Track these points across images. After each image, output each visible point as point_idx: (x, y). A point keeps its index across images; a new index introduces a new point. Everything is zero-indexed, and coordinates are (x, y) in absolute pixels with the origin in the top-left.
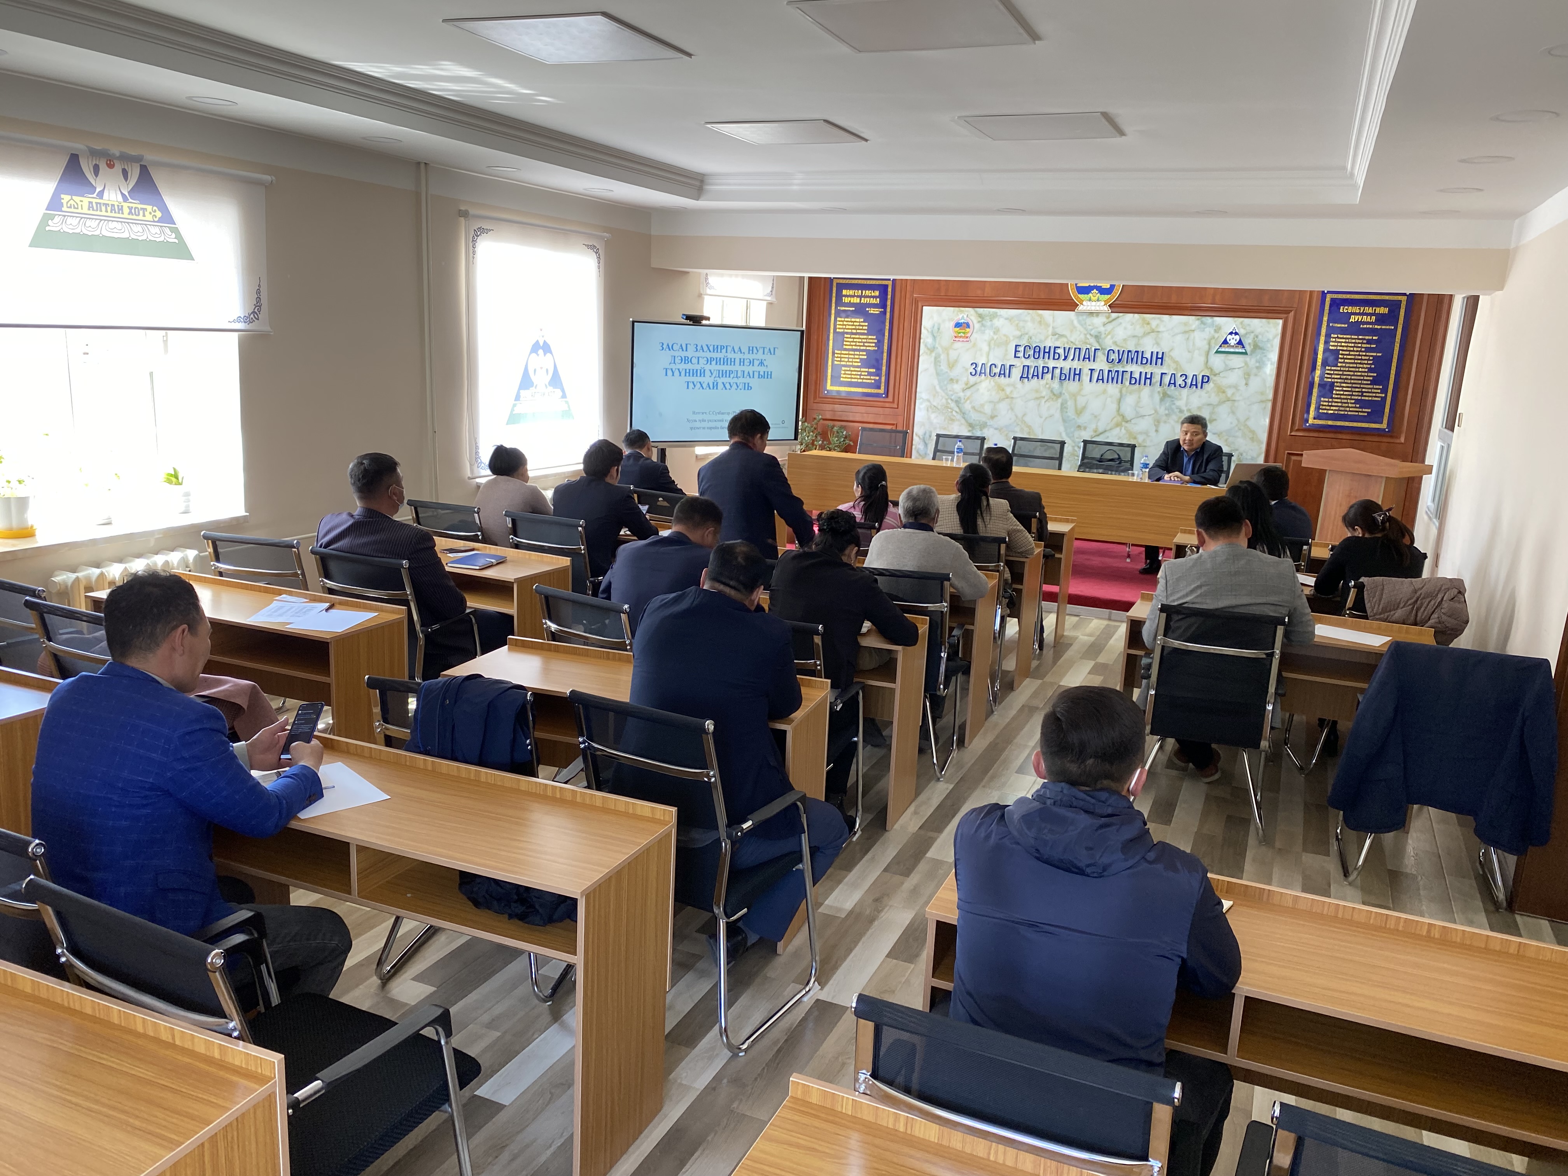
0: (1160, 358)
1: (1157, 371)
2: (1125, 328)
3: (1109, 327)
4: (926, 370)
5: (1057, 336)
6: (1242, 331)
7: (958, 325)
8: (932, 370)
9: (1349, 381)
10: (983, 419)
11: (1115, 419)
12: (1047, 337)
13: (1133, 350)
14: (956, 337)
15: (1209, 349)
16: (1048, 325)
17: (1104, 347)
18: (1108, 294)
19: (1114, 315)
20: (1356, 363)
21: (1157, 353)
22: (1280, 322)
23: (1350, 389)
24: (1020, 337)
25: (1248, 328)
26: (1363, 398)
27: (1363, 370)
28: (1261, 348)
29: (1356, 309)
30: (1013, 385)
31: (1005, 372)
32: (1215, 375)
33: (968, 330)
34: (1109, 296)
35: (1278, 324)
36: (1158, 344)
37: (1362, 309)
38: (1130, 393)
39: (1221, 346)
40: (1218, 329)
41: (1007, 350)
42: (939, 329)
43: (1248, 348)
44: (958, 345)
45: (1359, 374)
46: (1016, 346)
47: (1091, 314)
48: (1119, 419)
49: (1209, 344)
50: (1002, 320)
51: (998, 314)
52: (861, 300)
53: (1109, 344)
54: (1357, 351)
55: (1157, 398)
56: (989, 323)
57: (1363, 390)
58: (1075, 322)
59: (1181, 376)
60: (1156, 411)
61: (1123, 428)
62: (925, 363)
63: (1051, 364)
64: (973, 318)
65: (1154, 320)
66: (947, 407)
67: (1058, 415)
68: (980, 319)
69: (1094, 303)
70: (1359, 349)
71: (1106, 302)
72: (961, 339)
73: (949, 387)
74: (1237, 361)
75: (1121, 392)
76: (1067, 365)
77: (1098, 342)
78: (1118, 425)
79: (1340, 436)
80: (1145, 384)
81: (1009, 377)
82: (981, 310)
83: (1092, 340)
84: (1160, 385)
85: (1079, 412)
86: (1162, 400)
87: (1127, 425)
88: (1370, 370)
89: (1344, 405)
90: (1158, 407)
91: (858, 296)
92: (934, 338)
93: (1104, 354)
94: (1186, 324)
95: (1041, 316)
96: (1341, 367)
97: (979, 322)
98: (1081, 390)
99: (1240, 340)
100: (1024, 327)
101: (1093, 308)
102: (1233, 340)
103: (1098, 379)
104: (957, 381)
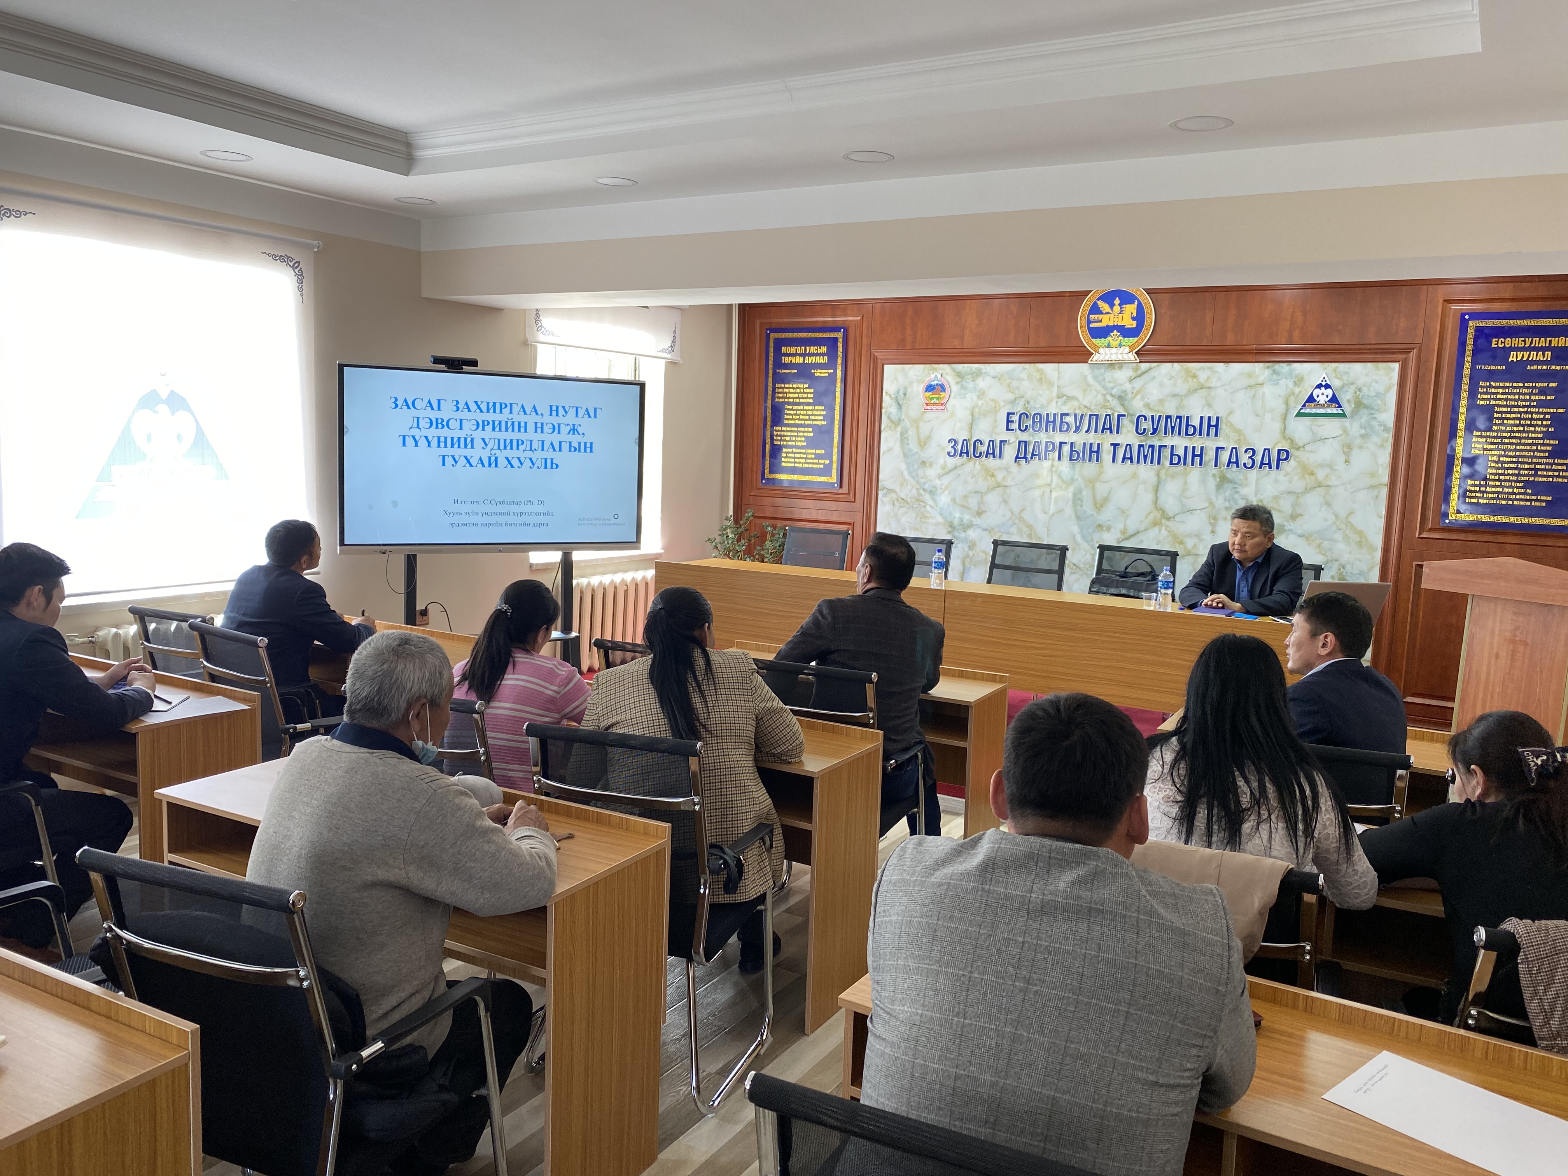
0: (1213, 426)
1: (1210, 444)
2: (1161, 385)
3: (1138, 383)
4: (890, 450)
5: (1065, 398)
6: (1336, 383)
7: (930, 388)
8: (897, 449)
9: (1513, 454)
10: (967, 517)
11: (1152, 515)
12: (1049, 402)
13: (1174, 414)
14: (927, 404)
15: (1287, 410)
16: (1051, 384)
17: (1131, 412)
18: (1133, 337)
19: (1145, 366)
20: (1523, 425)
21: (1209, 418)
22: (1396, 366)
23: (1514, 466)
24: (1013, 402)
25: (1345, 377)
26: (1537, 479)
27: (1536, 435)
28: (1367, 407)
29: (1518, 342)
30: (1007, 469)
31: (994, 450)
32: (1298, 449)
33: (943, 394)
34: (1136, 339)
35: (1393, 370)
36: (1210, 405)
37: (1528, 341)
38: (1172, 477)
39: (1304, 406)
40: (1299, 381)
41: (996, 421)
42: (905, 394)
43: (1347, 408)
44: (930, 415)
45: (1529, 441)
46: (1008, 414)
47: (1111, 365)
48: (1157, 514)
49: (1287, 403)
50: (988, 380)
51: (983, 371)
52: (804, 360)
53: (1138, 407)
54: (1523, 407)
55: (1212, 484)
56: (971, 385)
57: (1537, 466)
58: (1090, 379)
59: (1246, 451)
60: (1211, 503)
61: (1163, 528)
62: (889, 441)
63: (1058, 438)
64: (949, 378)
65: (1203, 370)
66: (918, 500)
67: (1069, 511)
68: (959, 380)
69: (1114, 350)
70: (1527, 403)
71: (1132, 348)
72: (934, 408)
73: (921, 473)
74: (1330, 427)
75: (1158, 475)
76: (1079, 439)
77: (1123, 405)
78: (1155, 524)
79: (1501, 539)
80: (1193, 464)
81: (1000, 457)
82: (960, 367)
83: (1114, 403)
84: (1216, 465)
85: (1100, 505)
86: (1219, 487)
87: (1168, 523)
88: (1547, 435)
89: (1506, 490)
90: (1214, 498)
91: (800, 355)
92: (900, 406)
93: (1132, 422)
94: (1250, 375)
95: (1040, 371)
96: (1497, 431)
97: (957, 383)
98: (1100, 474)
99: (1334, 394)
100: (1018, 388)
101: (1114, 357)
102: (1323, 396)
103: (1124, 458)
104: (931, 465)
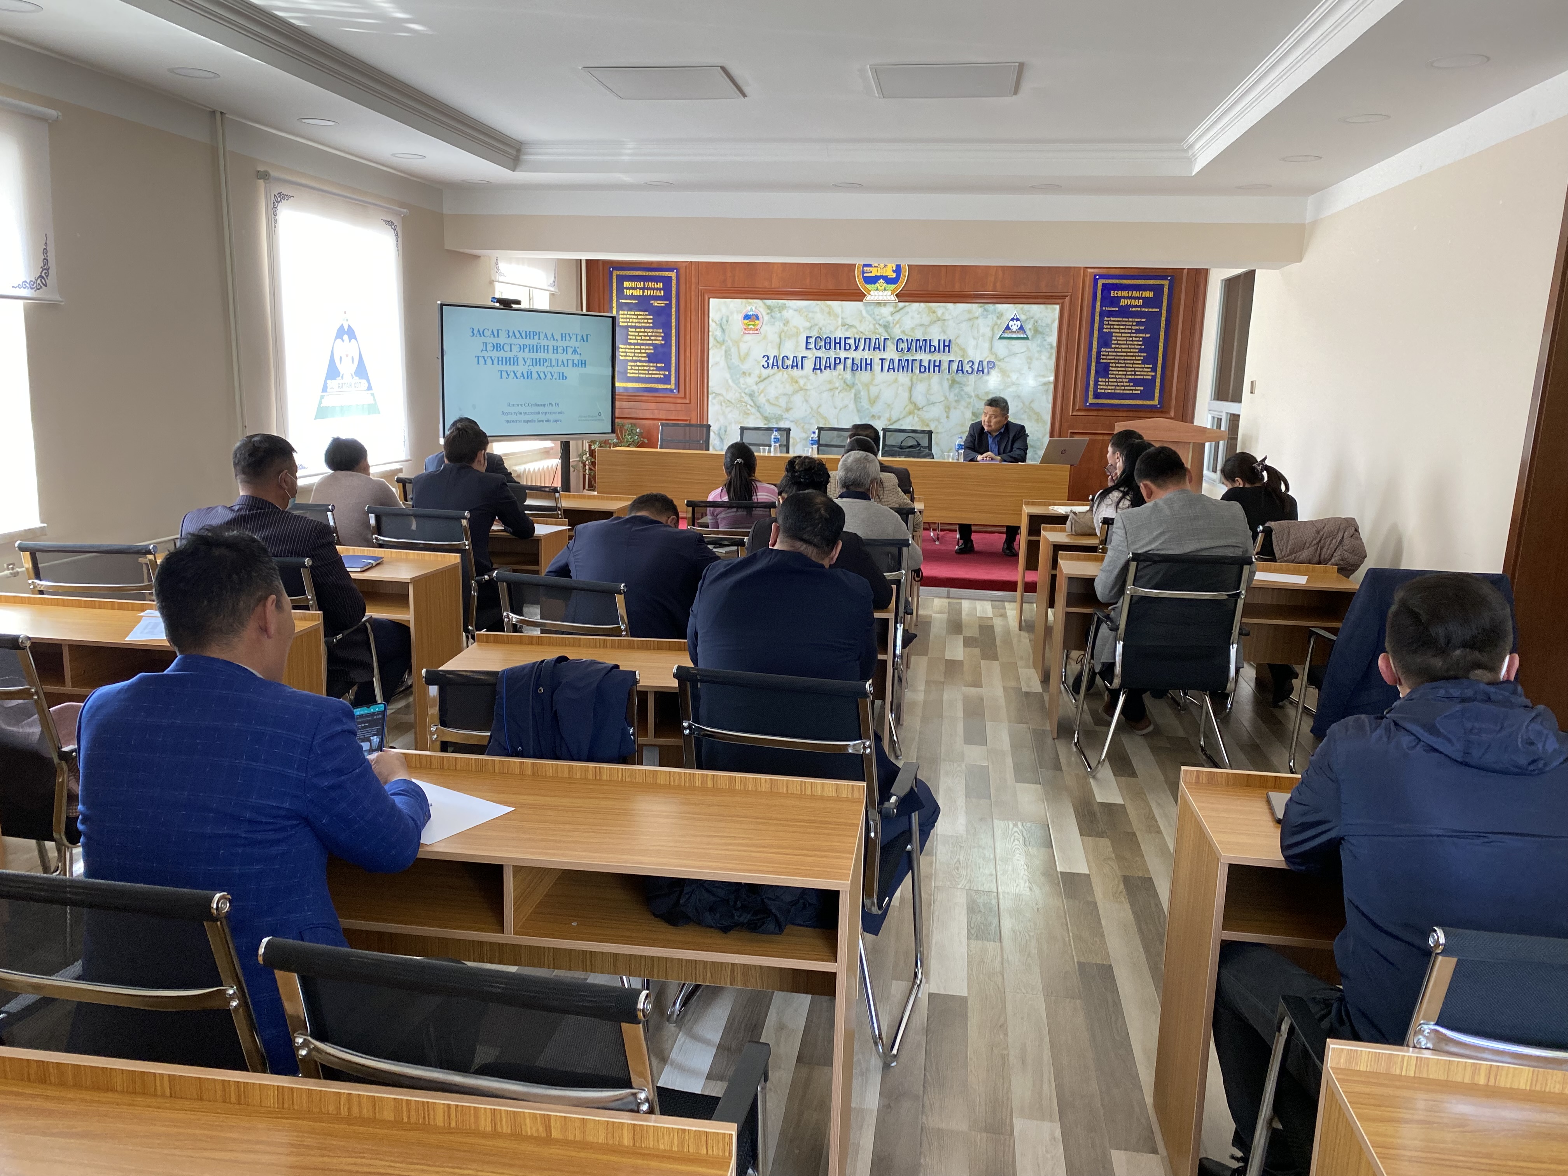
0: (946, 346)
1: (945, 358)
2: (912, 318)
3: (897, 316)
4: (717, 363)
5: (847, 326)
6: (1022, 317)
7: (747, 317)
8: (723, 363)
9: (1122, 362)
10: (779, 412)
11: (908, 408)
12: (836, 329)
13: (921, 338)
14: (745, 329)
15: (993, 335)
16: (836, 316)
17: (893, 336)
18: (894, 284)
19: (901, 305)
20: (1128, 344)
21: (944, 341)
22: (1057, 307)
23: (1123, 369)
24: (810, 328)
25: (1027, 314)
26: (1136, 377)
27: (1134, 350)
28: (1041, 333)
29: (1125, 293)
30: (807, 377)
31: (798, 364)
32: (1000, 360)
33: (757, 322)
34: (896, 285)
35: (1055, 309)
36: (944, 332)
37: (1130, 293)
38: (921, 381)
39: (1003, 332)
40: (1000, 316)
41: (797, 342)
42: (727, 321)
43: (1029, 334)
44: (748, 338)
45: (1131, 354)
46: (807, 337)
47: (879, 303)
48: (912, 407)
49: (993, 330)
50: (791, 311)
51: (787, 305)
52: (643, 292)
53: (897, 333)
54: (1128, 333)
55: (946, 385)
56: (778, 315)
57: (1136, 369)
58: (864, 312)
59: (968, 362)
60: (946, 398)
61: (917, 416)
62: (715, 356)
63: (843, 354)
64: (761, 310)
65: (940, 308)
66: (742, 401)
67: (852, 406)
68: (769, 311)
69: (881, 293)
70: (1130, 331)
71: (893, 291)
72: (751, 332)
73: (742, 380)
74: (1018, 345)
75: (911, 380)
76: (858, 355)
77: (887, 331)
78: (910, 413)
79: (1117, 414)
80: (934, 372)
81: (802, 368)
82: (769, 302)
83: (881, 330)
84: (949, 372)
85: (873, 402)
86: (951, 387)
87: (919, 412)
88: (1141, 351)
89: (1119, 384)
90: (947, 394)
91: (640, 289)
92: (723, 330)
93: (894, 344)
94: (969, 312)
95: (829, 306)
96: (1115, 348)
97: (768, 314)
98: (873, 379)
99: (1021, 325)
100: (813, 318)
101: (881, 298)
102: (1015, 326)
103: (889, 369)
104: (750, 374)
